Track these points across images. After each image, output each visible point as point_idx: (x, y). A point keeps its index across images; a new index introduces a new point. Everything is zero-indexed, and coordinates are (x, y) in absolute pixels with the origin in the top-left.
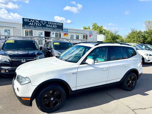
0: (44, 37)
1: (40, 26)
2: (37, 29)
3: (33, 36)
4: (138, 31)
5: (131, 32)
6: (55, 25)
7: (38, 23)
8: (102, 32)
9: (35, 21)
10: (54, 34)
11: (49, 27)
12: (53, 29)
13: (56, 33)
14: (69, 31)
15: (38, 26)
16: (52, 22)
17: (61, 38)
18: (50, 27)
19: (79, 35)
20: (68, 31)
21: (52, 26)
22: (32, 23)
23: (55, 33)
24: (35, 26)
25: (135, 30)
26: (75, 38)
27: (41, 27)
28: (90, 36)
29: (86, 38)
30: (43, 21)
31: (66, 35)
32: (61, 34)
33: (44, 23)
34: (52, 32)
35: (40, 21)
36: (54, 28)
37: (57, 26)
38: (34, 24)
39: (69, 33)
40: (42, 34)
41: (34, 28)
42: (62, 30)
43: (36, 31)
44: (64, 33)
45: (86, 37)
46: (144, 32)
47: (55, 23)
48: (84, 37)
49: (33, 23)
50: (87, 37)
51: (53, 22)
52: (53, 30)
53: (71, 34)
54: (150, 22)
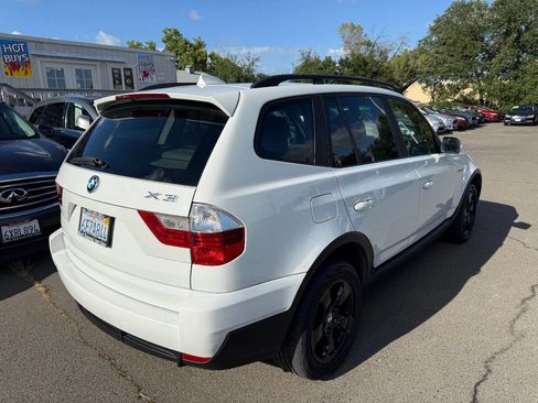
4: (322, 59)
8: (204, 62)
14: (32, 51)
19: (92, 68)
20: (26, 52)
26: (72, 83)
28: (146, 75)
29: (129, 81)
31: (22, 72)
39: (38, 60)
44: (9, 58)
45: (126, 77)
46: (339, 62)
48: (117, 80)
50: (131, 77)
53: (50, 65)
54: (355, 28)
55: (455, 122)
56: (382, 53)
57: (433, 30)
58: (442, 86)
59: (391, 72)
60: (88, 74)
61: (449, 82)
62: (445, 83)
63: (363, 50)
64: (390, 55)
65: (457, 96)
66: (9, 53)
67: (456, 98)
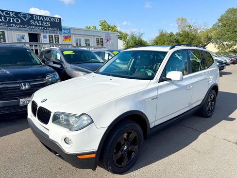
0: (27, 43)
1: (19, 24)
2: (13, 30)
3: (7, 42)
4: (169, 33)
5: (159, 35)
6: (47, 22)
7: (13, 17)
9: (8, 13)
10: (46, 38)
11: (36, 25)
12: (44, 29)
13: (49, 36)
14: (71, 33)
15: (14, 23)
16: (40, 16)
17: (60, 43)
18: (39, 26)
19: (90, 39)
21: (42, 23)
22: (3, 18)
23: (47, 35)
24: (9, 22)
25: (164, 31)
26: (83, 44)
27: (21, 26)
28: (108, 41)
29: (102, 43)
30: (24, 14)
31: (68, 40)
32: (58, 38)
33: (25, 18)
34: (42, 35)
35: (17, 14)
36: (45, 27)
37: (51, 23)
38: (5, 19)
39: (74, 35)
40: (23, 38)
41: (7, 27)
42: (61, 30)
43: (13, 32)
44: (65, 35)
46: (176, 34)
47: (46, 17)
48: (98, 42)
49: (4, 16)
51: (42, 16)
52: (45, 31)
53: (77, 37)
54: (183, 19)
55: (232, 60)
56: (195, 30)
57: (220, 20)
58: (223, 44)
59: (200, 38)
60: (88, 40)
61: (227, 43)
62: (225, 43)
63: (187, 29)
64: (199, 31)
65: (230, 49)
66: (65, 33)
67: (230, 50)
